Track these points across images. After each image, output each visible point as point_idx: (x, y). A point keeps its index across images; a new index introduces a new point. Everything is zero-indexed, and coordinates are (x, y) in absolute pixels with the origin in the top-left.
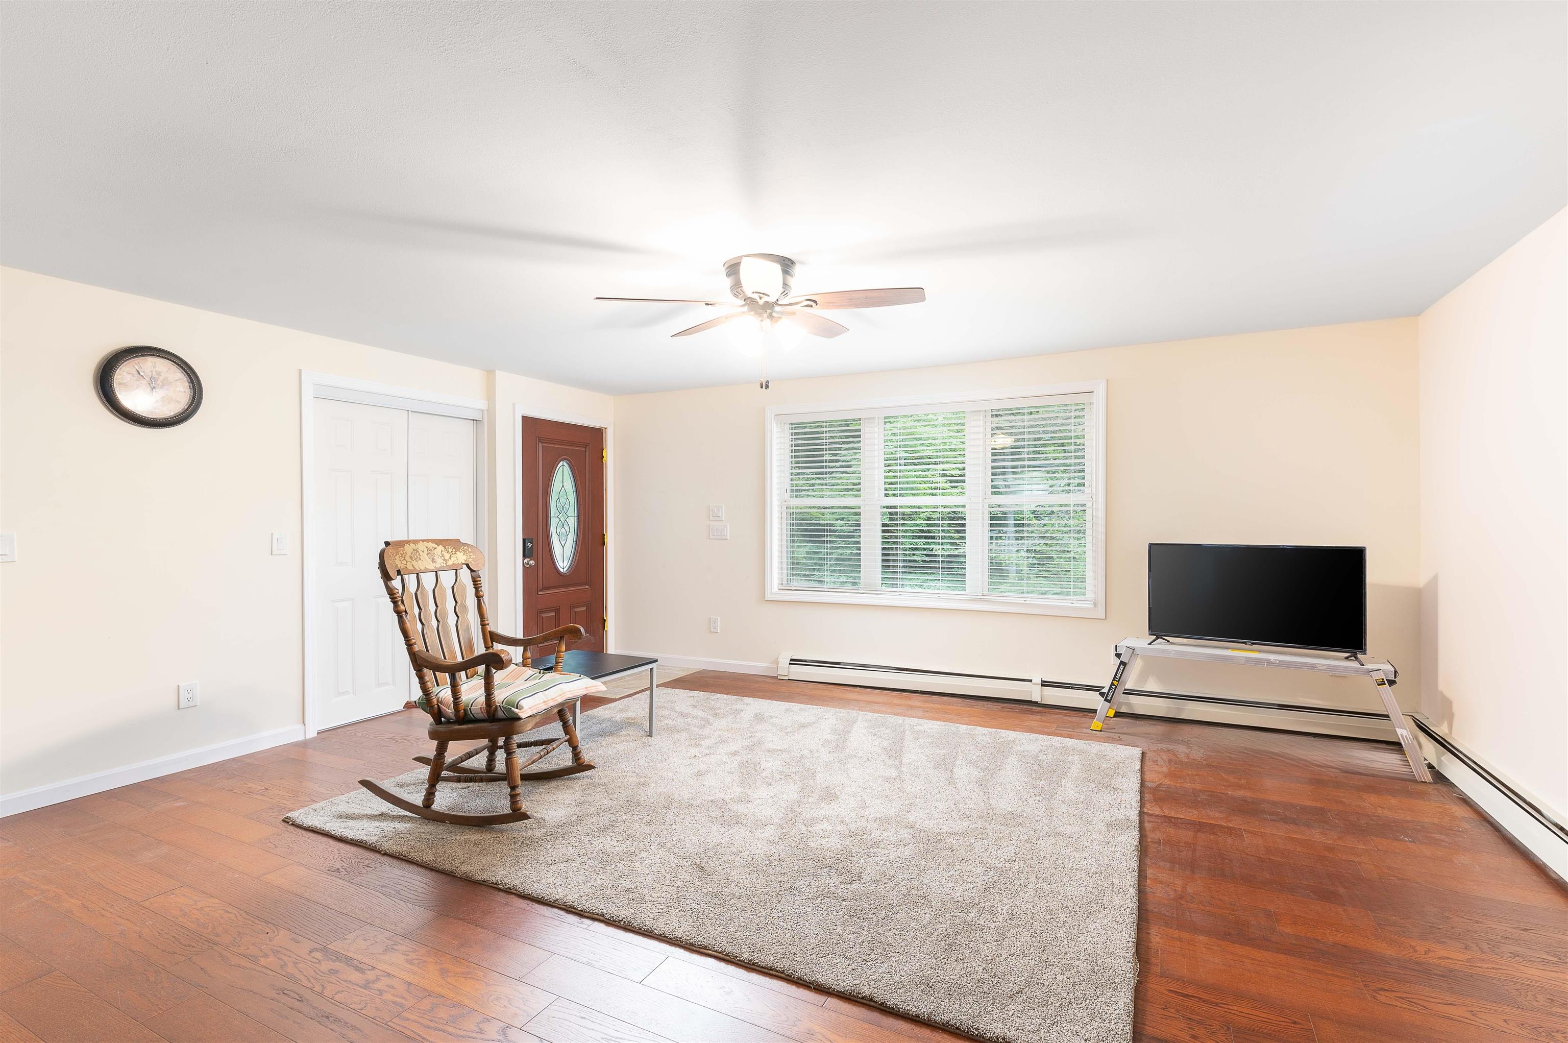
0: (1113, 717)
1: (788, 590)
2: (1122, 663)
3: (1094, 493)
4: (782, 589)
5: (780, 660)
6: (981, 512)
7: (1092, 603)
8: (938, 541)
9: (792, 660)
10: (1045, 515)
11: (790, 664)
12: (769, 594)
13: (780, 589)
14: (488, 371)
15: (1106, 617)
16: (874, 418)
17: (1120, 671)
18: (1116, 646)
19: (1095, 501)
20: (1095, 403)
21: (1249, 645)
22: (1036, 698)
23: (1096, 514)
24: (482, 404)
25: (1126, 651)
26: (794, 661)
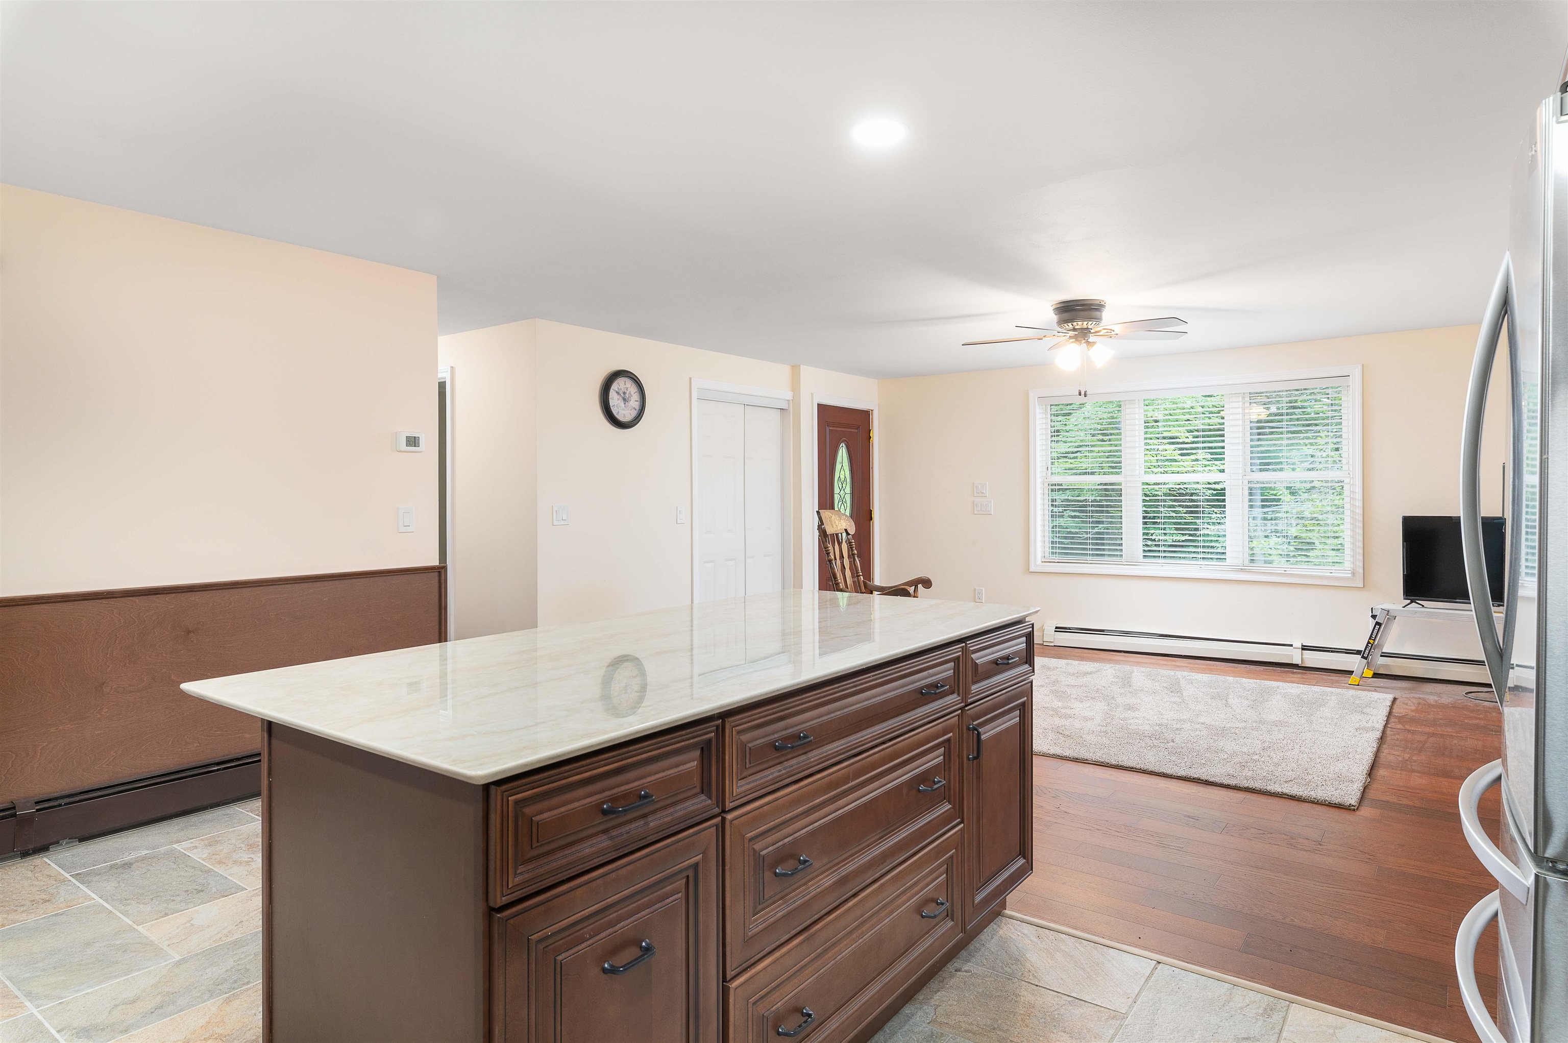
0: (1372, 678)
1: (1050, 562)
2: (1378, 623)
3: (1351, 470)
4: (1045, 562)
5: (1046, 627)
6: (1241, 487)
7: (1350, 572)
8: (1199, 515)
9: (1056, 628)
10: (1304, 491)
11: (1055, 631)
12: (1033, 565)
13: (1042, 562)
14: (793, 366)
15: (1364, 586)
16: (1135, 400)
17: (1376, 631)
18: (1372, 608)
19: (1353, 478)
20: (1351, 386)
21: (1496, 606)
22: (1297, 660)
23: (1353, 489)
24: (789, 395)
25: (1381, 612)
26: (1059, 629)
